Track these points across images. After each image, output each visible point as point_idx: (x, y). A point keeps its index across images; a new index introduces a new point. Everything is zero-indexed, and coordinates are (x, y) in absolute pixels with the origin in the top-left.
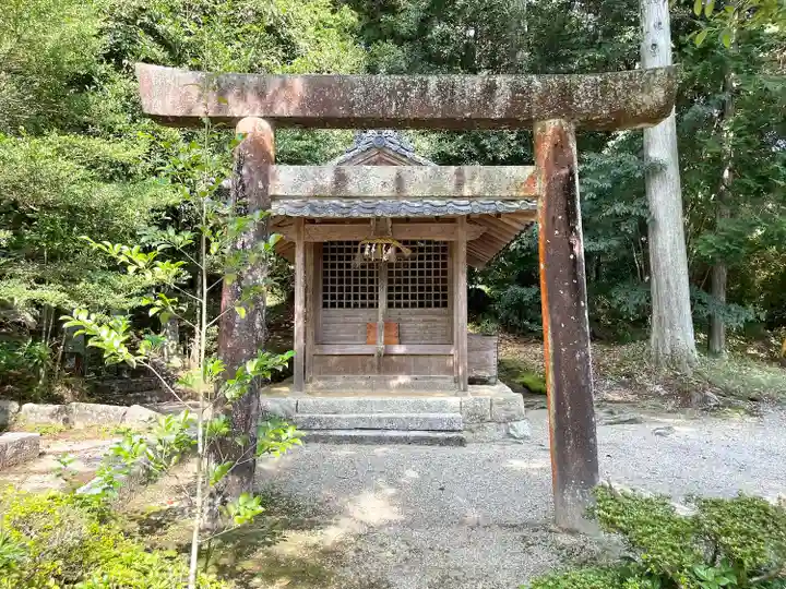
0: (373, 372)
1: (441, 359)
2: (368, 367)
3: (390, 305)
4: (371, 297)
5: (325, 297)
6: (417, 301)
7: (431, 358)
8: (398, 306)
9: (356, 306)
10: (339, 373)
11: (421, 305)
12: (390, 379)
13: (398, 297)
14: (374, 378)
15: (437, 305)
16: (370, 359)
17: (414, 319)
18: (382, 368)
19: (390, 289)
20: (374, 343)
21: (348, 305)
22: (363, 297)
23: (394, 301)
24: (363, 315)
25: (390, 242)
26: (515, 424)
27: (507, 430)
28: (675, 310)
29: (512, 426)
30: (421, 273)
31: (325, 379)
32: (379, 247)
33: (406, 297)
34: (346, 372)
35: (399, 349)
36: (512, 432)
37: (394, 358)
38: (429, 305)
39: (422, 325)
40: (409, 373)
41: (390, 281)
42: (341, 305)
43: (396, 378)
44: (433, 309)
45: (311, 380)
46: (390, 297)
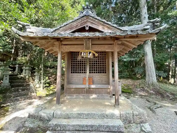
0: (85, 94)
1: (106, 90)
2: (83, 92)
3: (90, 72)
4: (85, 70)
5: (72, 70)
6: (98, 71)
7: (103, 89)
8: (92, 73)
9: (80, 73)
10: (74, 93)
11: (99, 72)
12: (90, 96)
13: (92, 70)
14: (85, 96)
15: (103, 72)
16: (84, 89)
17: (97, 77)
18: (88, 92)
19: (90, 68)
20: (85, 84)
21: (78, 72)
22: (82, 70)
23: (91, 71)
24: (82, 75)
25: (91, 51)
26: (144, 124)
27: (141, 128)
28: (152, 73)
29: (143, 126)
30: (99, 64)
31: (70, 96)
32: (87, 53)
33: (94, 70)
34: (77, 93)
35: (93, 86)
36: (143, 129)
37: (91, 89)
38: (101, 72)
39: (99, 78)
40: (96, 94)
41: (90, 66)
42: (76, 72)
43: (92, 96)
44: (102, 74)
45: (66, 96)
46: (90, 70)
